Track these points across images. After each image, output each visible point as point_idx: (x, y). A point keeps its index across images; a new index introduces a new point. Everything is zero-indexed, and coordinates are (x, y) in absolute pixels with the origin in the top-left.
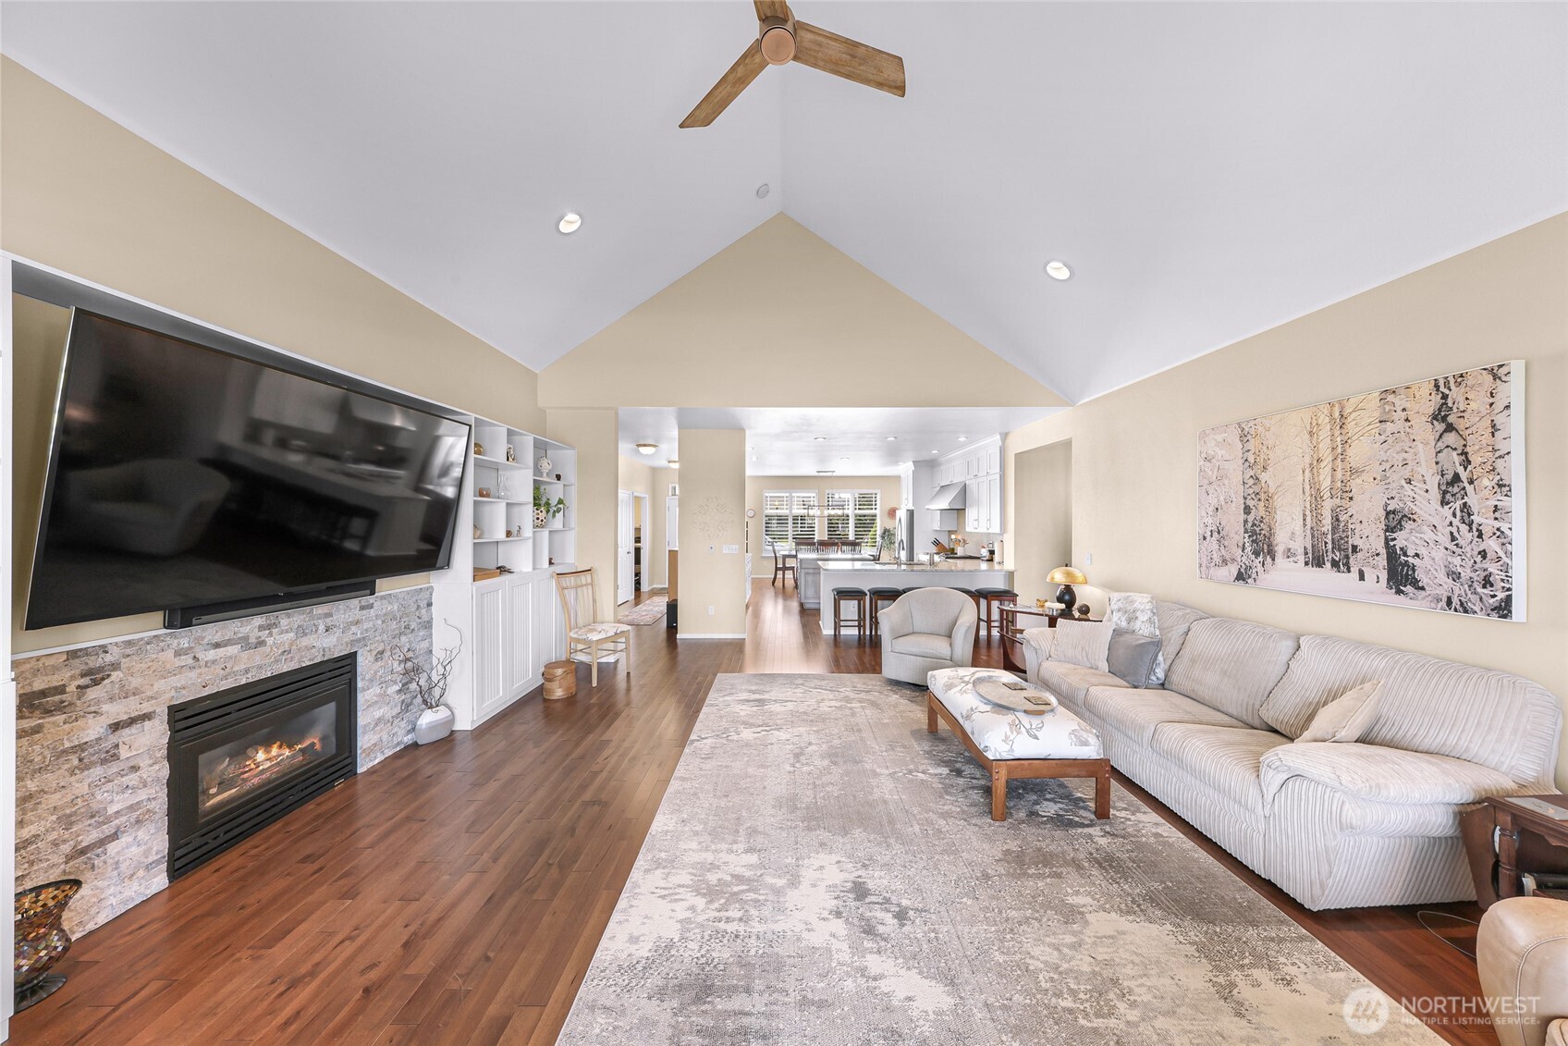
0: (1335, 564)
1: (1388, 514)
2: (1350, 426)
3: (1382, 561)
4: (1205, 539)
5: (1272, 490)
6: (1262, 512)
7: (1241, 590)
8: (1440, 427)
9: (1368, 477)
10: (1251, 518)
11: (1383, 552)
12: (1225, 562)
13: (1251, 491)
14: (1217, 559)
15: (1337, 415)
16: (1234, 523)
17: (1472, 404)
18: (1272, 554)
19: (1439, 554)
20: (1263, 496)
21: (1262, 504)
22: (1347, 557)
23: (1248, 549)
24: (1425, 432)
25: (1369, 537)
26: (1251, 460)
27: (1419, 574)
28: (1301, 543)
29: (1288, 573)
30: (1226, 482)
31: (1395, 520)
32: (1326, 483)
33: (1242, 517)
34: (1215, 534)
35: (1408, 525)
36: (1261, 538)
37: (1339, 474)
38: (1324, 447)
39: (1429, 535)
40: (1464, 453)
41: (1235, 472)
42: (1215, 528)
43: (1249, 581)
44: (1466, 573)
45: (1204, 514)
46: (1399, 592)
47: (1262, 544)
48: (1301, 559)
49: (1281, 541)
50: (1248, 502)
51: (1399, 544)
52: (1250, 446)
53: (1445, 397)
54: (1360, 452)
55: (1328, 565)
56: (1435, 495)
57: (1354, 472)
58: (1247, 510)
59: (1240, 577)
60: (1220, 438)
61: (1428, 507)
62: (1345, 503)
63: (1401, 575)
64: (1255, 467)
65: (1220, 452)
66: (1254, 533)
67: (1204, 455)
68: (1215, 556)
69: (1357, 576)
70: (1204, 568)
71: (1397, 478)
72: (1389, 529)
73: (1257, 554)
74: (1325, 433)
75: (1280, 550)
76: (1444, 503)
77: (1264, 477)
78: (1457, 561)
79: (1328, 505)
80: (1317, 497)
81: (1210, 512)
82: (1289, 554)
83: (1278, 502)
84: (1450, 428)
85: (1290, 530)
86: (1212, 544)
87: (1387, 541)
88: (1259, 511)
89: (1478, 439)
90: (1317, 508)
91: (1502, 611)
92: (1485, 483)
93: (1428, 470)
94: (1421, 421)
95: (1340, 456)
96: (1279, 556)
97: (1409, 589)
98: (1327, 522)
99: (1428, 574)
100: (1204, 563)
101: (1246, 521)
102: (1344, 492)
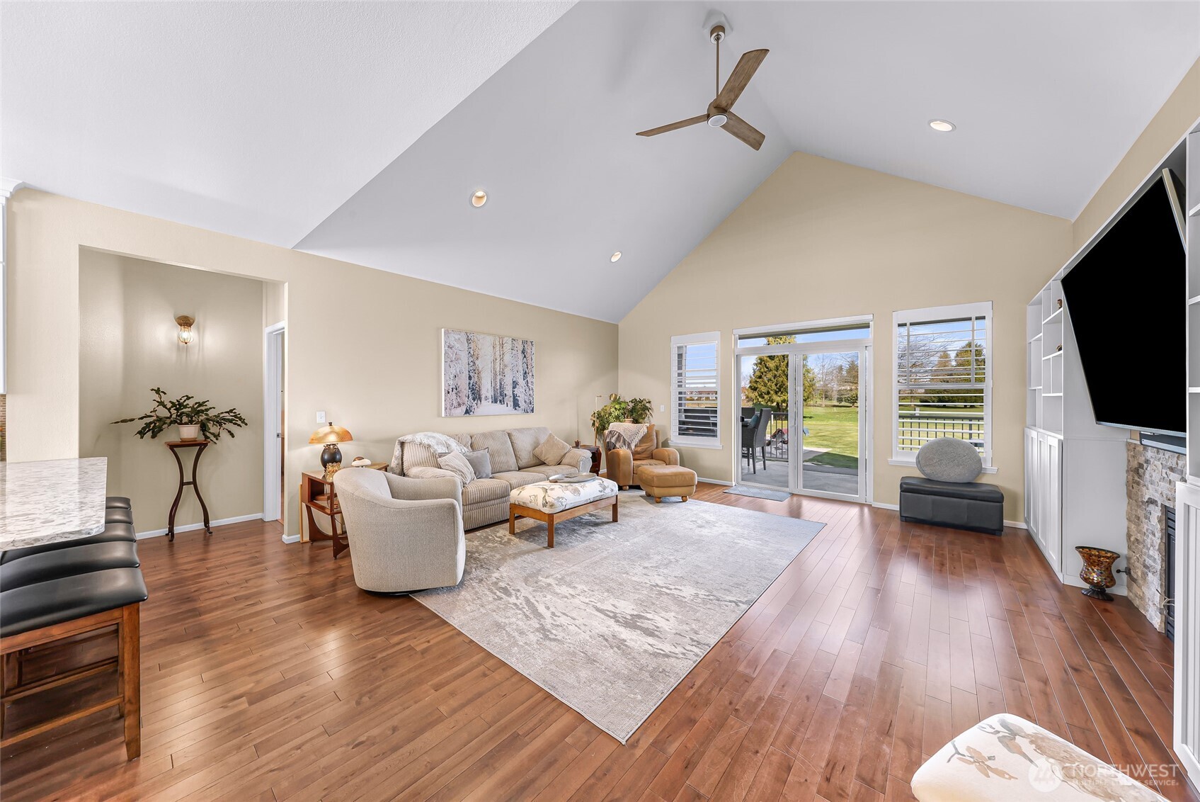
0: (500, 401)
1: (513, 382)
2: (504, 348)
3: (512, 399)
4: (449, 393)
5: (480, 369)
6: (476, 380)
7: (468, 419)
9: (509, 368)
10: (472, 382)
11: (512, 395)
12: (459, 405)
13: (471, 368)
14: (455, 404)
15: (501, 342)
16: (464, 384)
17: (528, 350)
18: (480, 399)
19: (523, 395)
20: (477, 372)
21: (476, 375)
22: (503, 398)
23: (471, 397)
24: (521, 356)
26: (472, 352)
28: (490, 394)
29: (486, 406)
30: (460, 362)
31: (515, 384)
32: (498, 369)
33: (468, 381)
34: (454, 390)
35: (517, 386)
36: (476, 391)
37: (501, 366)
38: (498, 353)
39: (521, 390)
40: (527, 365)
41: (464, 358)
42: (454, 387)
43: (471, 413)
44: (527, 401)
45: (448, 378)
46: (515, 409)
47: (476, 395)
48: (490, 400)
49: (484, 393)
50: (472, 374)
51: (515, 393)
52: (471, 346)
53: (524, 346)
54: (507, 358)
55: (498, 402)
56: (522, 377)
57: (506, 366)
58: (470, 378)
59: (467, 412)
60: (457, 337)
61: (521, 382)
62: (503, 377)
63: (516, 405)
64: (473, 357)
65: (457, 345)
66: (473, 389)
67: (448, 344)
68: (454, 403)
69: (506, 405)
70: (448, 410)
71: (515, 370)
72: (514, 388)
73: (474, 399)
74: (498, 348)
75: (483, 397)
76: (524, 380)
77: (477, 362)
78: (526, 397)
79: (499, 377)
80: (495, 375)
81: (452, 376)
82: (486, 398)
83: (483, 375)
84: (525, 357)
85: (487, 390)
86: (453, 395)
87: (513, 391)
88: (475, 379)
89: (529, 361)
90: (495, 379)
91: (532, 411)
92: (530, 374)
93: (521, 369)
94: (520, 352)
95: (502, 359)
96: (483, 399)
97: (517, 408)
98: (498, 384)
99: (521, 403)
100: (448, 406)
101: (469, 383)
102: (503, 374)
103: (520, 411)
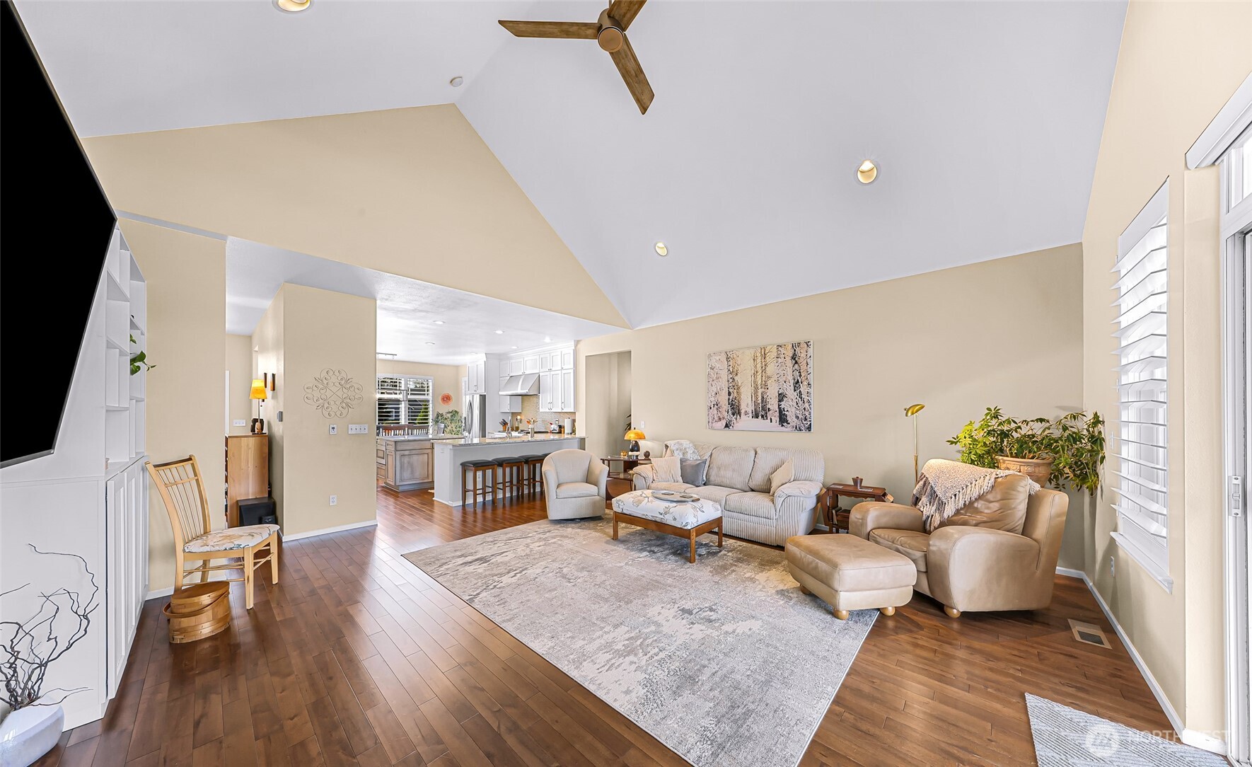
0: (762, 416)
1: (779, 394)
2: (767, 358)
3: (777, 414)
4: (711, 408)
5: (739, 384)
6: (736, 395)
7: (727, 432)
8: (794, 362)
9: (773, 380)
10: (731, 397)
11: (778, 410)
12: (720, 419)
13: (731, 385)
14: (716, 418)
15: (763, 353)
16: (724, 400)
17: (802, 354)
18: (739, 413)
19: (794, 410)
20: (736, 387)
21: (735, 391)
22: (766, 413)
23: (730, 412)
24: (790, 363)
25: (773, 405)
26: (731, 370)
27: (788, 418)
28: (751, 408)
29: (745, 422)
30: (720, 380)
31: (781, 397)
32: (759, 382)
33: (727, 397)
34: (715, 406)
35: (785, 399)
36: (735, 406)
37: (764, 378)
38: (759, 366)
39: (791, 403)
40: (800, 372)
41: (724, 375)
42: (715, 403)
43: (730, 427)
44: (800, 416)
45: (710, 396)
46: (783, 425)
47: (735, 410)
48: (751, 415)
49: (743, 408)
50: (731, 390)
51: (782, 407)
52: (730, 363)
53: (795, 351)
54: (771, 369)
55: (760, 417)
56: (792, 387)
57: (769, 377)
58: (729, 394)
59: (727, 426)
60: (717, 358)
61: (791, 393)
62: (766, 390)
63: (783, 420)
64: (733, 373)
65: (718, 365)
66: (732, 404)
67: (710, 366)
69: (769, 421)
70: (710, 423)
71: (782, 380)
72: (780, 401)
73: (733, 414)
74: (759, 360)
75: (743, 412)
76: (795, 391)
77: (736, 378)
78: (798, 412)
79: (760, 391)
80: (756, 388)
81: (713, 394)
82: (746, 413)
83: (742, 390)
84: (796, 363)
85: (747, 404)
86: (714, 411)
87: (779, 405)
88: (734, 394)
89: (803, 367)
90: (756, 392)
91: (809, 428)
92: (805, 383)
93: (790, 378)
94: (788, 359)
95: (764, 371)
96: (742, 414)
97: (785, 424)
98: (760, 398)
99: (791, 417)
100: (711, 420)
101: (729, 399)
102: (765, 386)
103: (787, 428)
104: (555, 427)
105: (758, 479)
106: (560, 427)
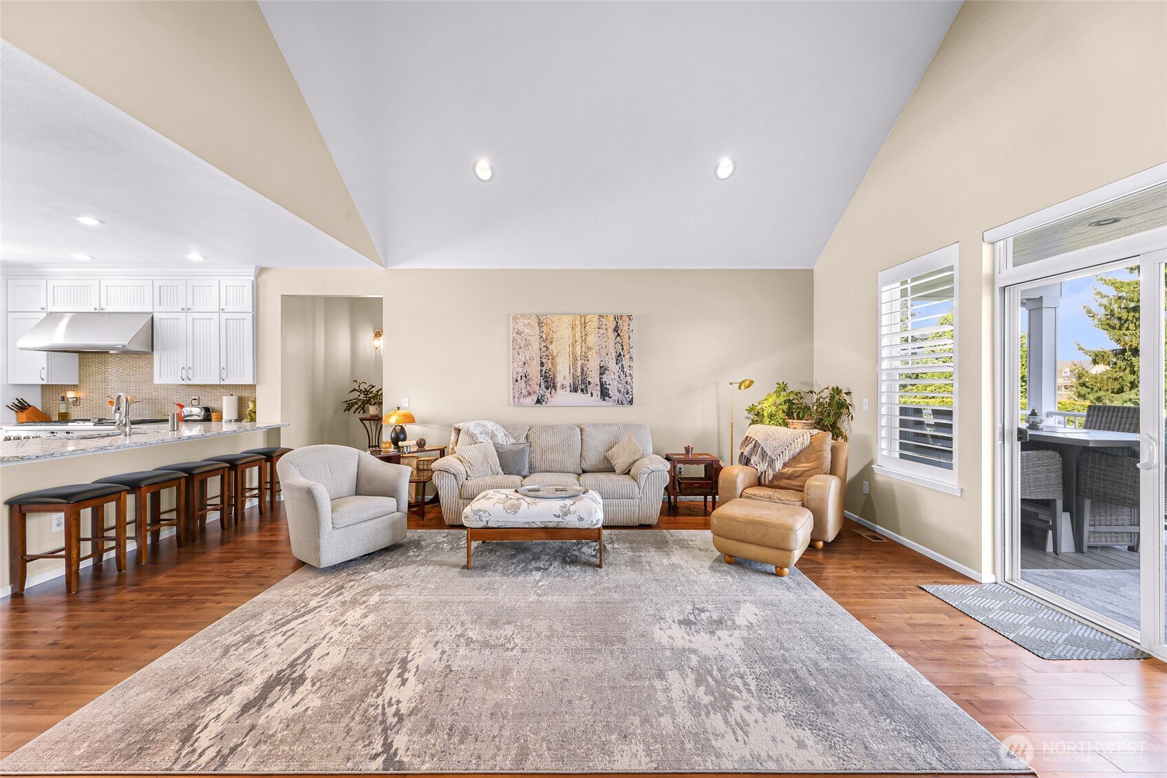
0: (582, 390)
1: (601, 367)
2: (587, 328)
3: (599, 388)
4: (517, 381)
5: (555, 355)
6: (550, 366)
7: (539, 409)
8: (616, 334)
9: (594, 351)
10: (544, 369)
11: (599, 383)
12: (529, 394)
13: (544, 354)
14: (524, 392)
15: (583, 322)
16: (534, 371)
17: (624, 327)
18: (555, 387)
19: (615, 383)
20: (550, 357)
21: (550, 361)
22: (587, 387)
23: (543, 386)
24: (612, 335)
25: (594, 378)
26: (544, 337)
27: (610, 392)
28: (568, 381)
29: (562, 396)
30: (530, 348)
31: (603, 370)
32: (579, 353)
33: (540, 368)
34: (524, 378)
35: (607, 372)
36: (549, 379)
37: (584, 350)
38: (578, 335)
39: (613, 376)
40: (622, 345)
41: (535, 343)
42: (523, 374)
43: (543, 403)
44: (622, 390)
45: (516, 366)
46: (604, 400)
47: (549, 382)
48: (568, 389)
49: (559, 380)
50: (544, 360)
51: (604, 380)
52: (544, 329)
53: (617, 323)
54: (592, 339)
55: (580, 391)
56: (614, 361)
57: (589, 348)
58: (542, 364)
59: (538, 401)
60: (526, 322)
61: (612, 366)
62: (586, 362)
63: (604, 394)
64: (546, 341)
65: (527, 331)
66: (546, 377)
67: (516, 330)
68: (523, 391)
69: (590, 395)
70: (516, 399)
71: (603, 352)
72: (601, 374)
73: (547, 388)
74: (578, 329)
75: (559, 385)
76: (617, 364)
77: (551, 347)
78: (620, 385)
79: (579, 363)
80: (575, 359)
81: (521, 363)
82: (563, 387)
83: (558, 360)
84: (618, 335)
85: (563, 375)
86: (522, 384)
87: (600, 379)
88: (548, 365)
89: (626, 341)
90: (575, 365)
91: (631, 402)
92: (627, 357)
93: (612, 350)
94: (610, 330)
95: (584, 341)
96: (558, 388)
97: (607, 398)
98: (579, 370)
99: (613, 391)
100: (517, 395)
101: (541, 371)
102: (586, 358)
103: (609, 402)
104: (197, 411)
105: (592, 459)
106: (207, 410)
